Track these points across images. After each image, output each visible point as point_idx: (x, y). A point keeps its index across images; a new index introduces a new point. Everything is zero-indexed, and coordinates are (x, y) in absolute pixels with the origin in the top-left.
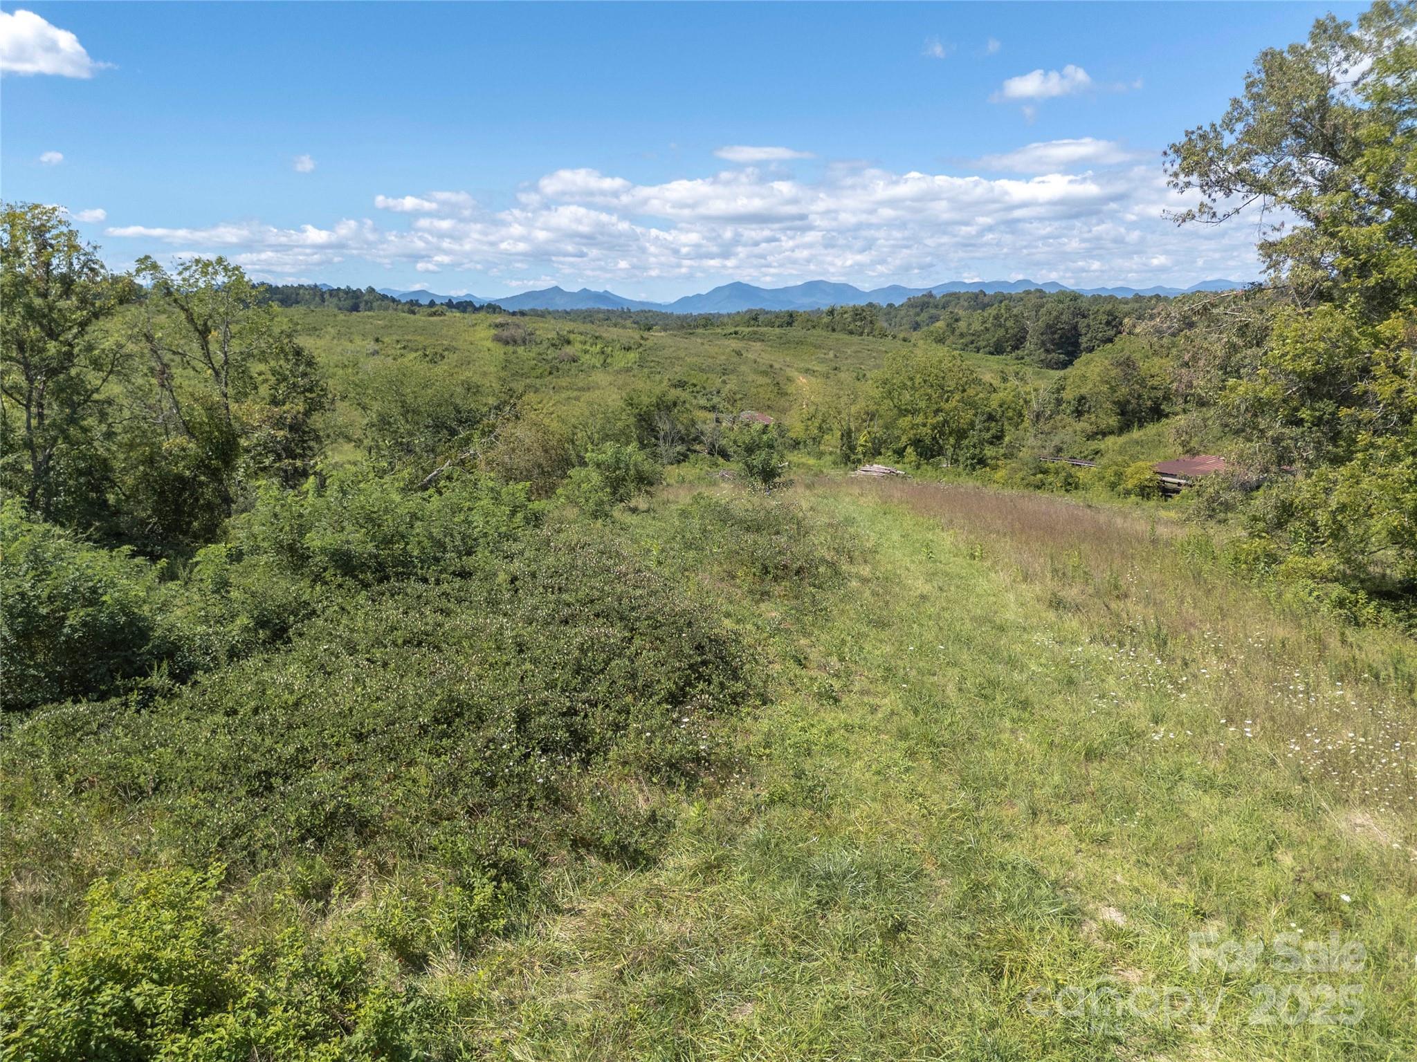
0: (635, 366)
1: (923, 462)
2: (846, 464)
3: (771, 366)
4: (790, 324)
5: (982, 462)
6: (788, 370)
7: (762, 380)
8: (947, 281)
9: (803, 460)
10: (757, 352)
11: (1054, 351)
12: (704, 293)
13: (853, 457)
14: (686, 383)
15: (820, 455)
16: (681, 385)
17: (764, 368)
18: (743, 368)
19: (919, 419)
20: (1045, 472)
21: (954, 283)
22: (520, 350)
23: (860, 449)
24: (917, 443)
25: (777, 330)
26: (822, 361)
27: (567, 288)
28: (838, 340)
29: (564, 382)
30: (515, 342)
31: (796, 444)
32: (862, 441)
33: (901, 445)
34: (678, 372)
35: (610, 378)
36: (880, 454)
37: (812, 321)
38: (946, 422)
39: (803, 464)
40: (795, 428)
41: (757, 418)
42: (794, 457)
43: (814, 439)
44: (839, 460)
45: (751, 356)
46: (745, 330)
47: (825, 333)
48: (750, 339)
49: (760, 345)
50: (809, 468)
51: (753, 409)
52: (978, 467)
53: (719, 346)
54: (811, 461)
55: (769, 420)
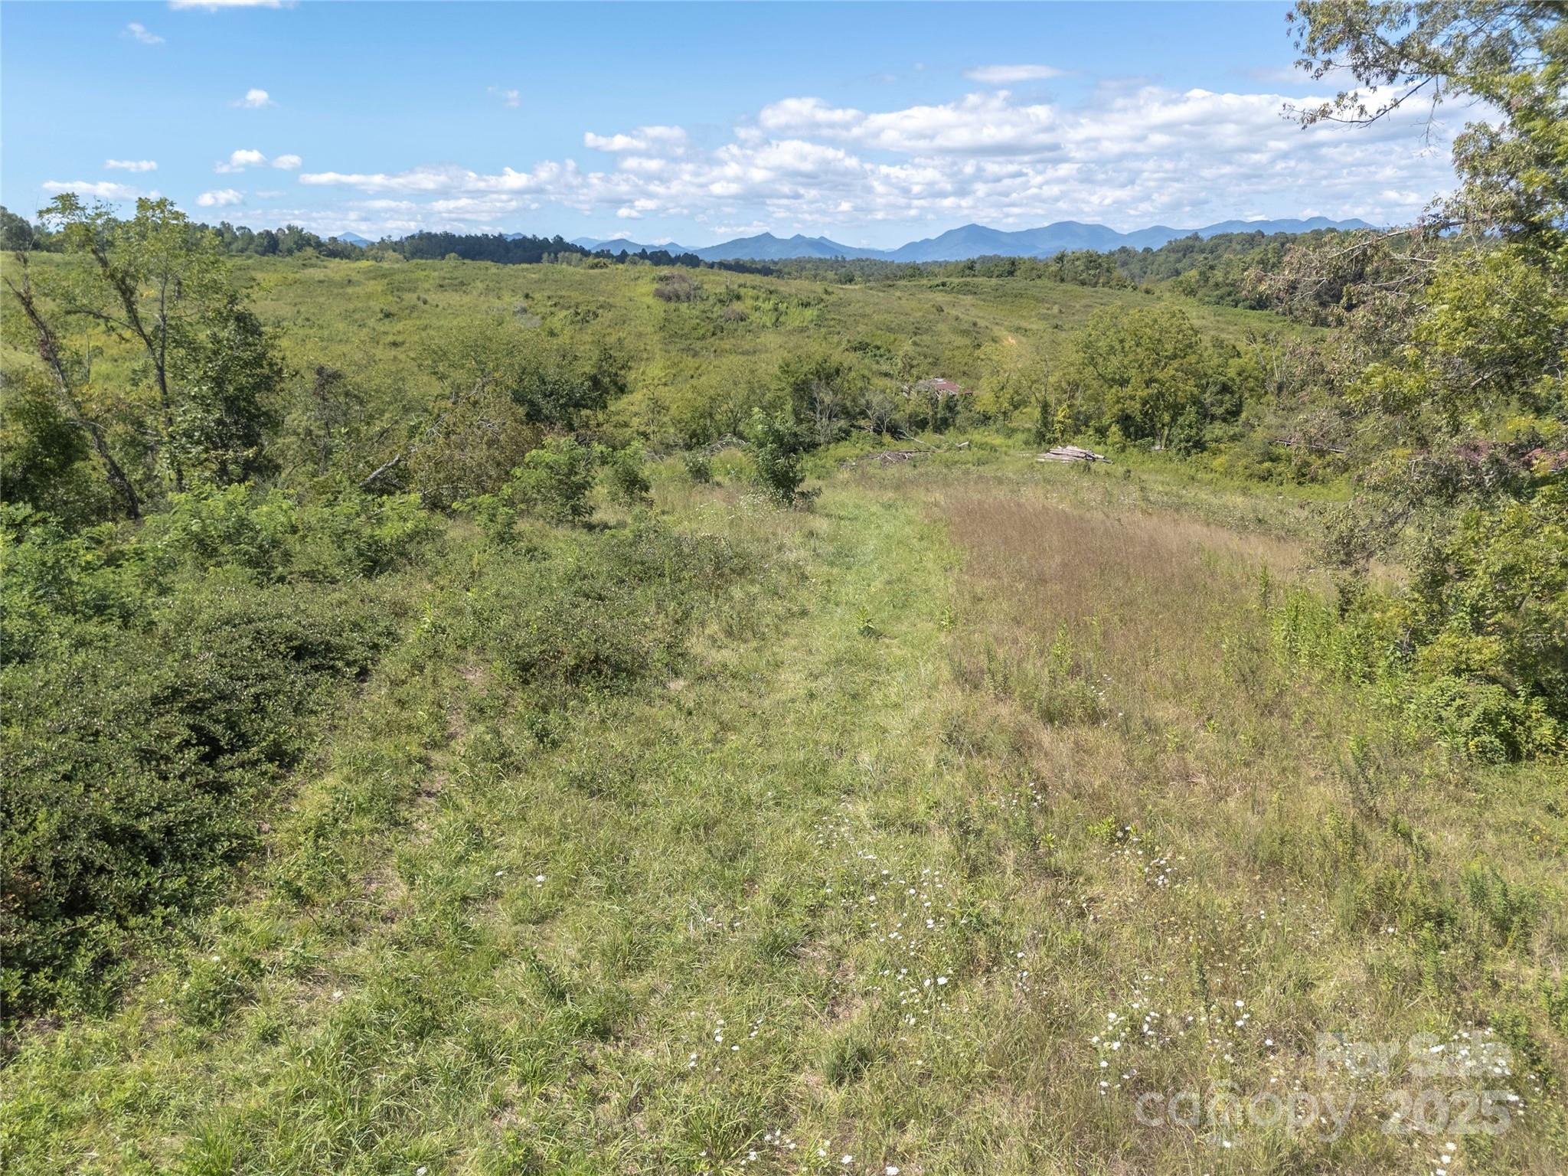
0: (812, 326)
1: (1129, 443)
2: (1040, 444)
3: (975, 324)
4: (1011, 273)
5: (1200, 445)
6: (996, 328)
7: (960, 341)
8: (1223, 220)
9: (988, 440)
10: (967, 309)
12: (933, 237)
13: (1048, 436)
14: (868, 345)
15: (1011, 433)
16: (862, 347)
17: (965, 326)
18: (941, 327)
19: (1127, 391)
20: (1275, 459)
21: (1230, 223)
22: (684, 307)
23: (1057, 426)
24: (1123, 419)
25: (994, 281)
26: (1045, 317)
27: (778, 235)
28: (1065, 292)
29: (727, 344)
30: (678, 297)
31: (986, 419)
32: (1060, 417)
33: (1105, 421)
34: (861, 331)
35: (780, 340)
36: (1081, 432)
37: (1036, 270)
38: (1160, 394)
39: (986, 443)
40: (985, 399)
41: (943, 387)
42: (978, 436)
43: (1005, 413)
44: (1031, 440)
45: (954, 312)
46: (956, 281)
47: (1051, 284)
48: (958, 292)
49: (969, 299)
50: (993, 449)
51: (943, 376)
52: (1193, 451)
53: (920, 300)
54: (998, 440)
55: (957, 389)
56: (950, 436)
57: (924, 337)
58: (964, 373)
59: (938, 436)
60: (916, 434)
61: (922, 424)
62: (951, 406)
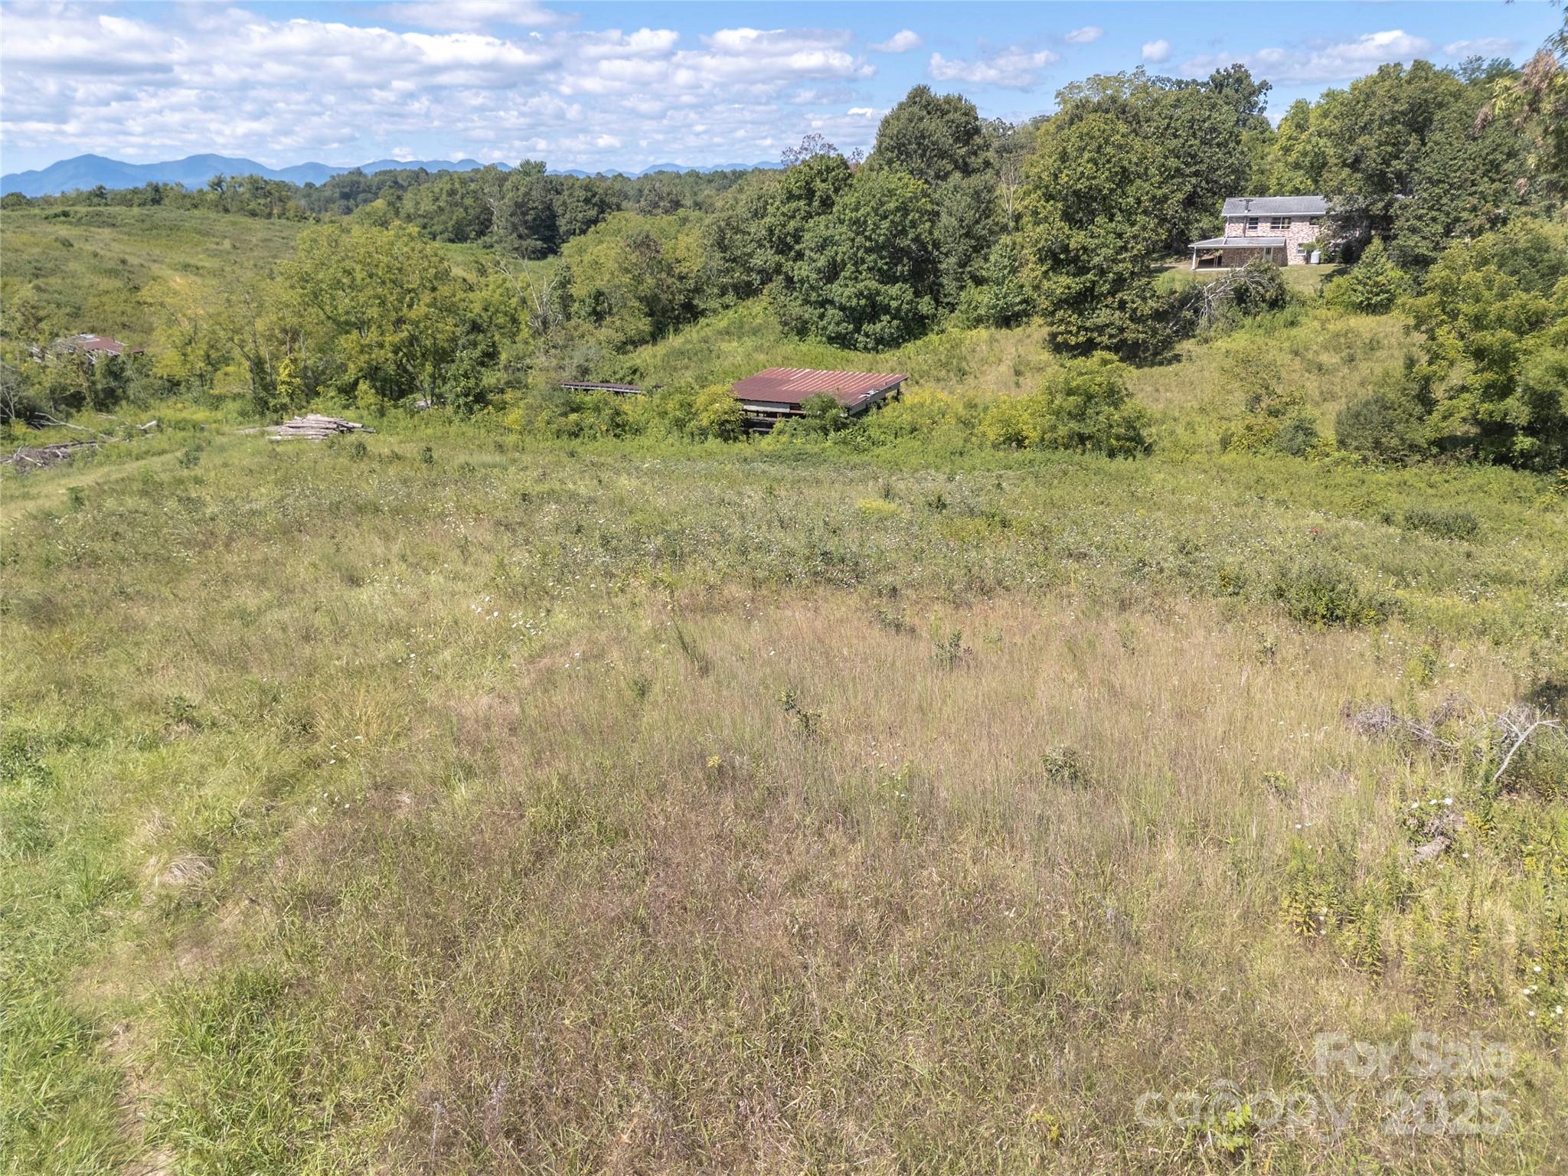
1: (388, 404)
2: (262, 414)
3: (124, 262)
4: (156, 201)
5: (481, 398)
6: (155, 267)
7: (106, 283)
9: (185, 414)
10: (106, 243)
11: (528, 237)
13: (272, 402)
15: (217, 402)
17: (110, 265)
18: (74, 266)
19: (372, 336)
20: (576, 409)
21: (385, 161)
23: (282, 388)
24: (372, 373)
25: (136, 210)
26: (213, 254)
28: (234, 224)
31: (173, 386)
32: (283, 375)
33: (348, 377)
36: (318, 394)
37: (195, 201)
38: (413, 340)
39: (184, 420)
40: (166, 359)
41: (98, 348)
42: (169, 410)
43: (201, 376)
44: (249, 408)
45: (88, 247)
46: (82, 210)
47: (213, 215)
48: (90, 224)
49: (106, 233)
50: (197, 427)
51: (93, 330)
52: (476, 407)
53: (33, 234)
54: (201, 414)
55: (120, 346)
56: (123, 415)
57: (52, 280)
58: (124, 326)
59: (104, 416)
60: (69, 416)
61: (76, 401)
62: (114, 370)
